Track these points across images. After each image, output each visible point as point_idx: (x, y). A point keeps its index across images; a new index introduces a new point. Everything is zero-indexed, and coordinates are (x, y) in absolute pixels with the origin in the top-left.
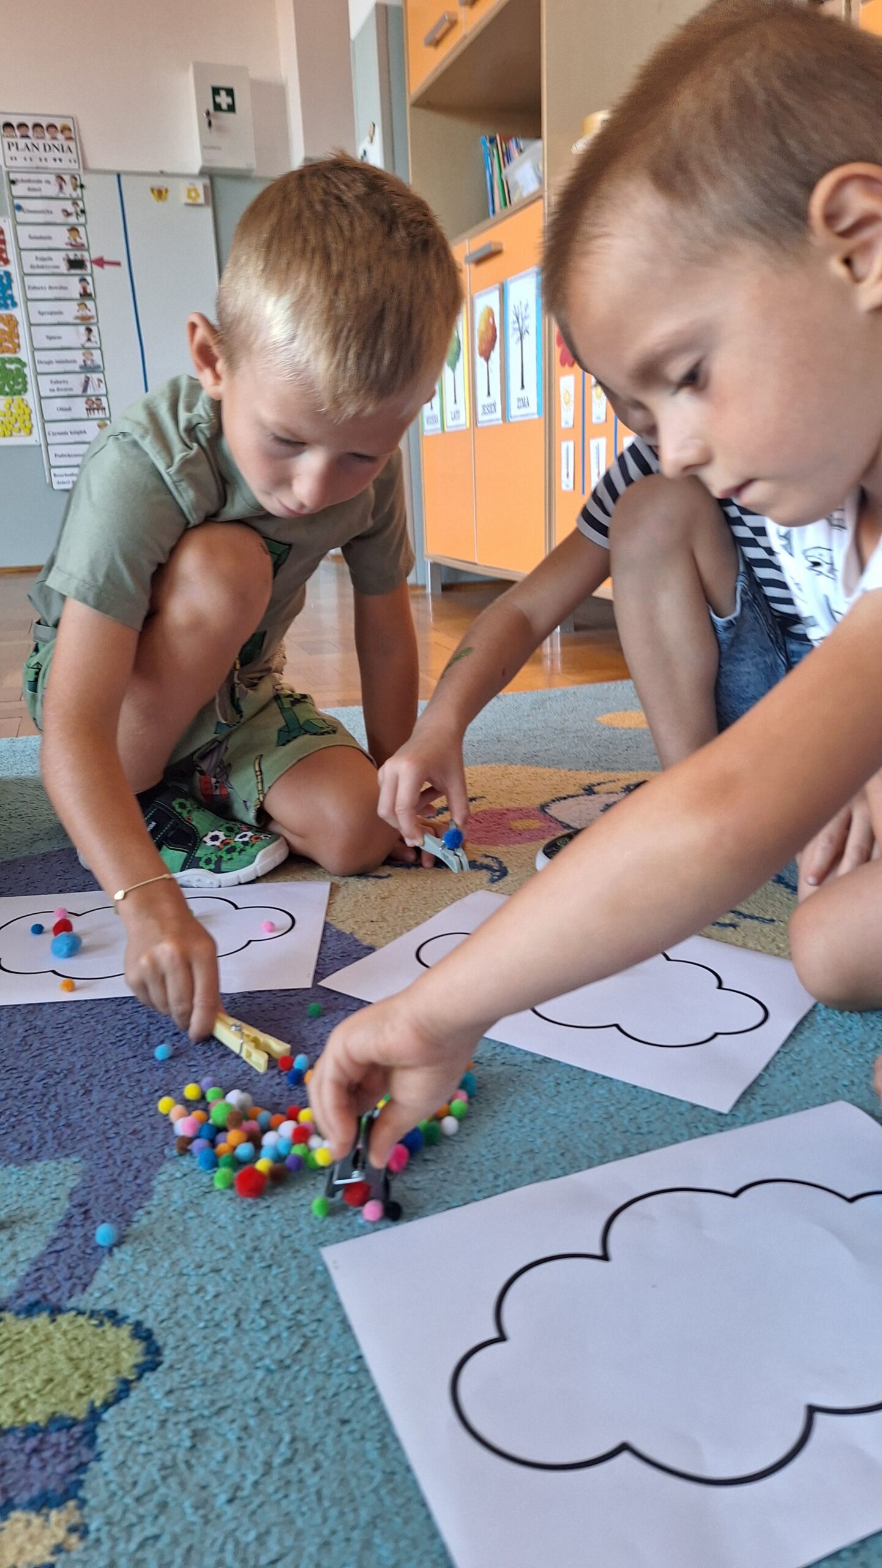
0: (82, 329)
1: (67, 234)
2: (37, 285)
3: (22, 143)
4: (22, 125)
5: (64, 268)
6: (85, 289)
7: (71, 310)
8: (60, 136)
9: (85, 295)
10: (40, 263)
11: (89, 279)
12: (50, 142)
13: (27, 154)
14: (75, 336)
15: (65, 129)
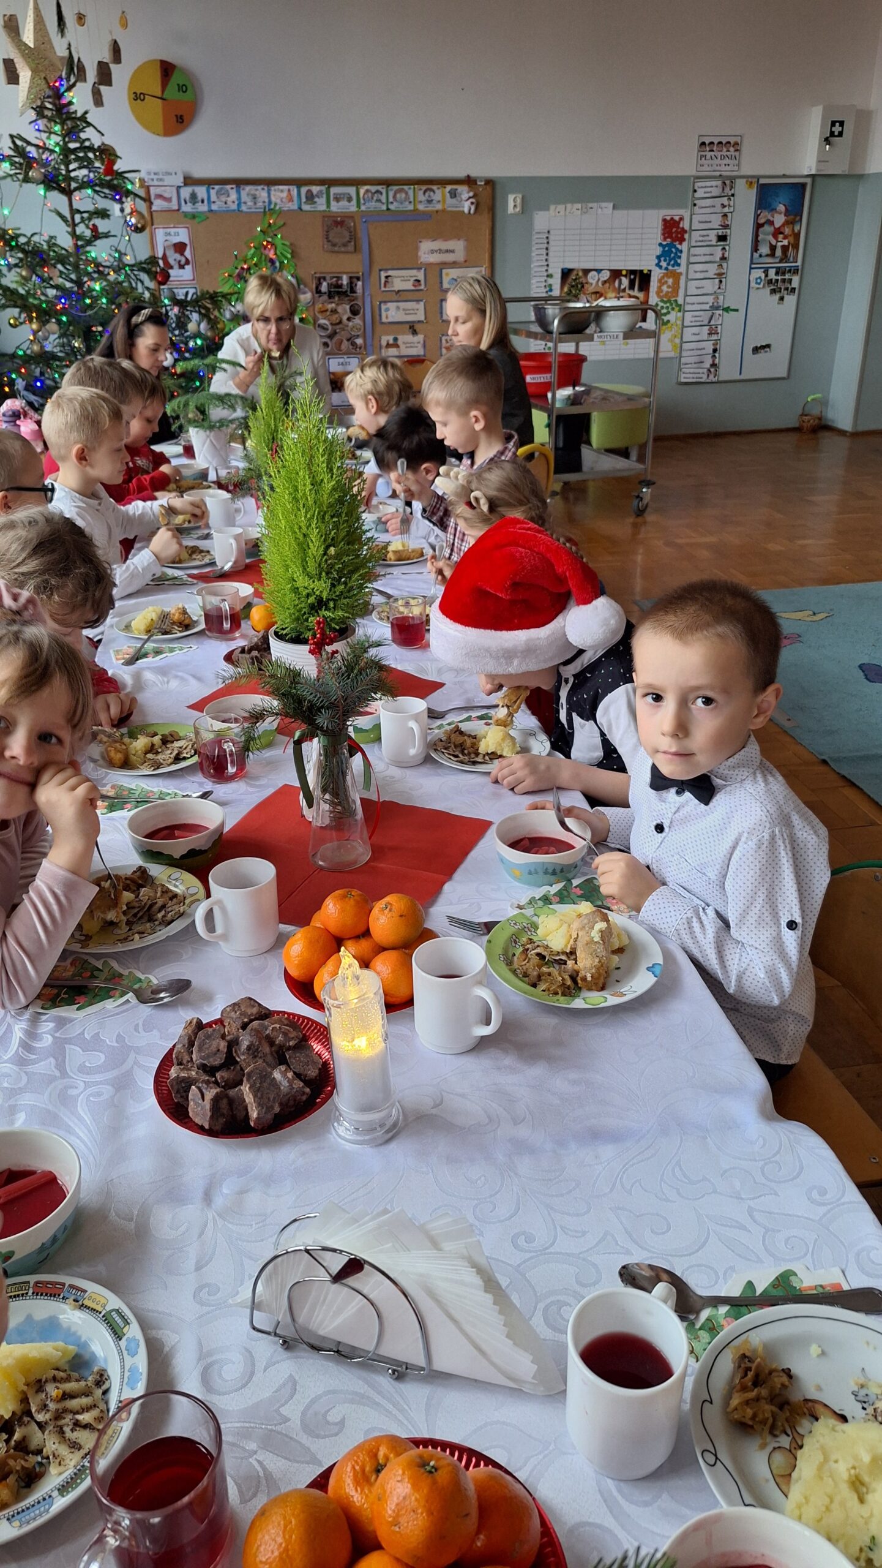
0: (717, 281)
1: (720, 219)
2: (696, 253)
3: (709, 154)
4: (712, 143)
5: (714, 243)
6: (723, 254)
7: (713, 269)
8: (732, 149)
9: (723, 258)
10: (701, 239)
11: (727, 248)
12: (725, 154)
13: (710, 162)
14: (710, 286)
15: (736, 144)
